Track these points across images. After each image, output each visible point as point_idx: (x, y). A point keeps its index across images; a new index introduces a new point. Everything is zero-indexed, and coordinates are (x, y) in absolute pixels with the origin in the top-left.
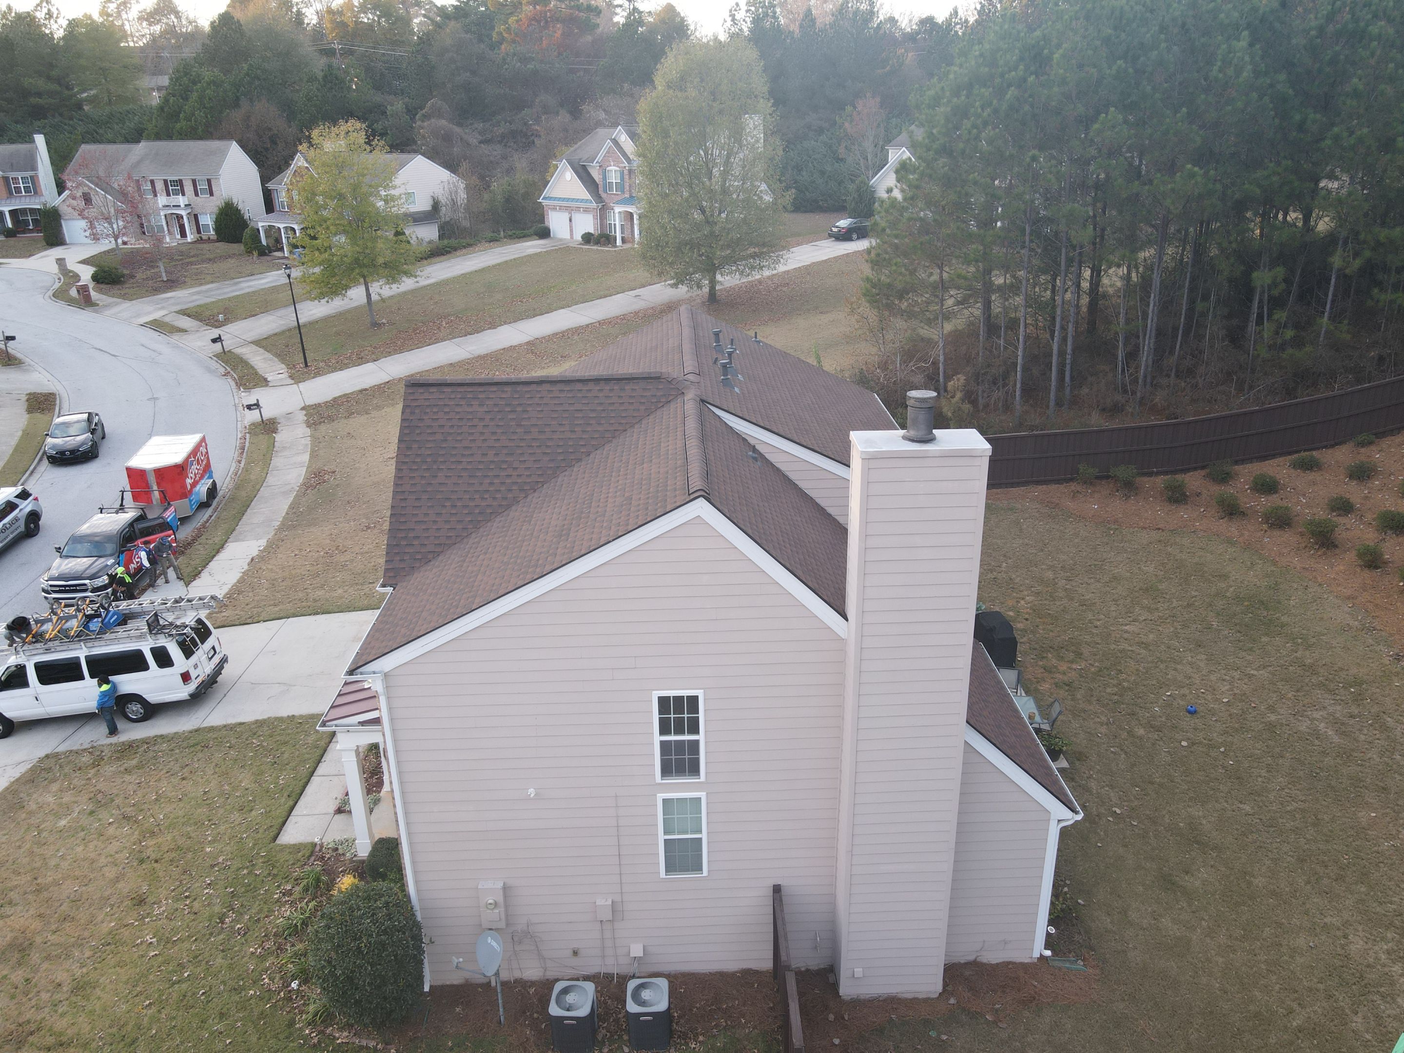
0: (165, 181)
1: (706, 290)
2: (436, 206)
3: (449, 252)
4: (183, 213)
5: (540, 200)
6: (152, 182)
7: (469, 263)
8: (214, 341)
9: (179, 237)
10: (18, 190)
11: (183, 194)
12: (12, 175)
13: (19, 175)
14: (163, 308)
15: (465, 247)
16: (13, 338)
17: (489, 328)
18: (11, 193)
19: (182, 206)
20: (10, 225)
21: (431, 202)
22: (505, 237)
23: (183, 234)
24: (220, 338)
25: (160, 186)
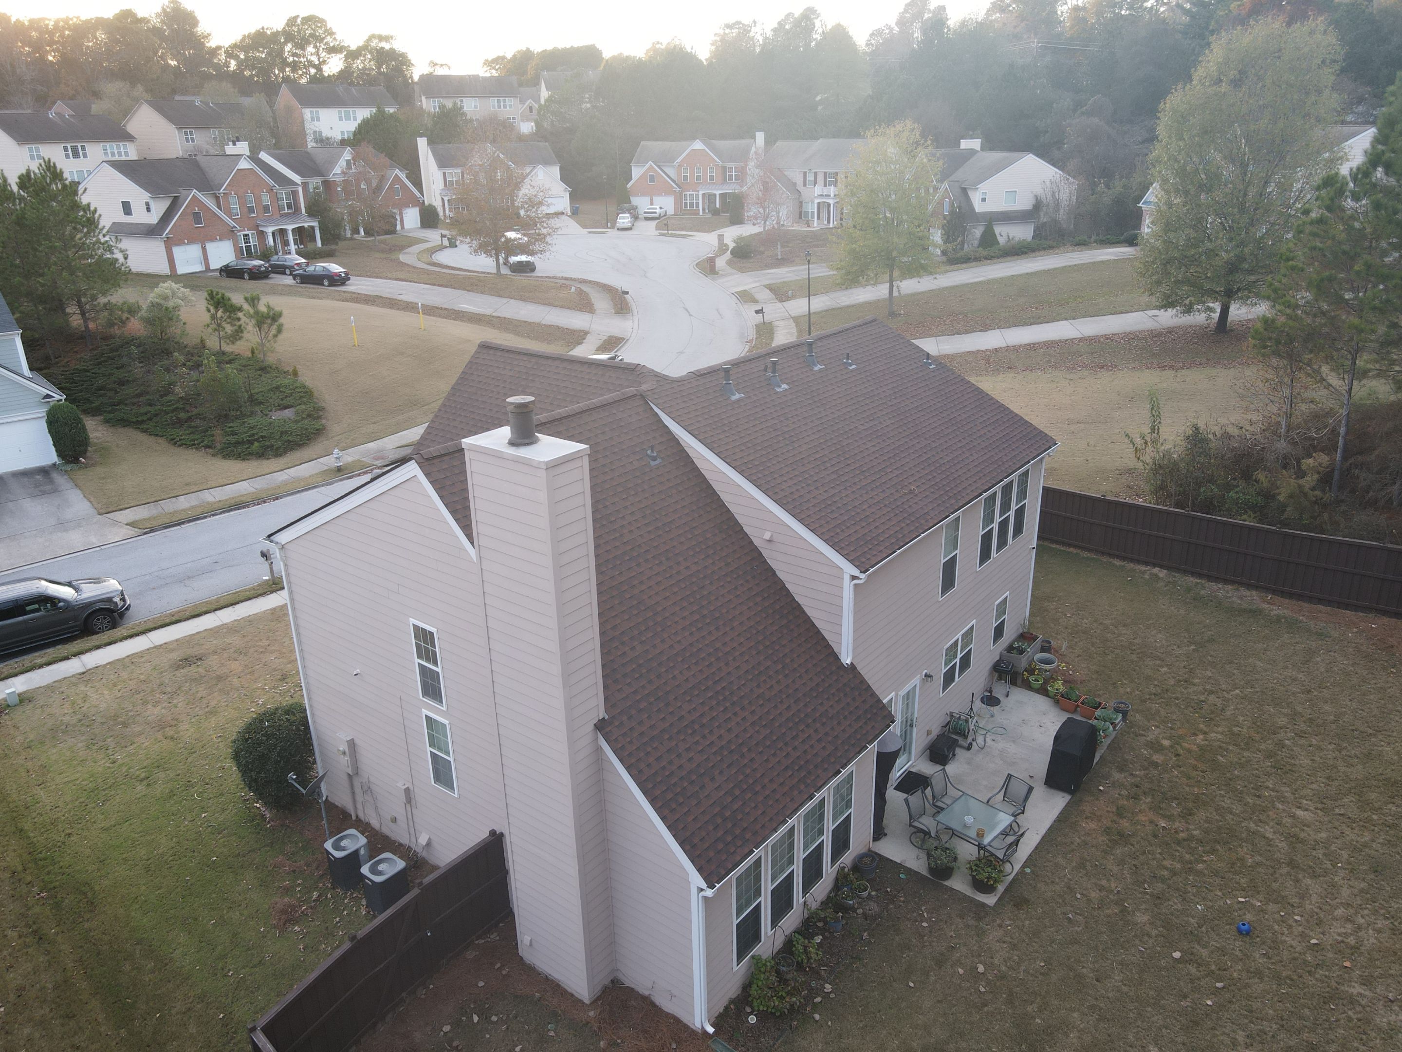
0: (825, 173)
1: (1216, 316)
2: (1038, 205)
3: (1026, 253)
4: (831, 202)
5: (1140, 205)
6: (816, 174)
7: (1030, 265)
8: (757, 312)
9: (826, 222)
10: (731, 177)
11: (835, 186)
12: (728, 165)
13: (733, 165)
14: (756, 282)
15: (1044, 249)
16: (627, 293)
17: (980, 331)
18: (725, 180)
19: (832, 195)
20: (718, 206)
21: (1033, 202)
22: (1095, 242)
23: (829, 222)
24: (762, 310)
25: (821, 178)
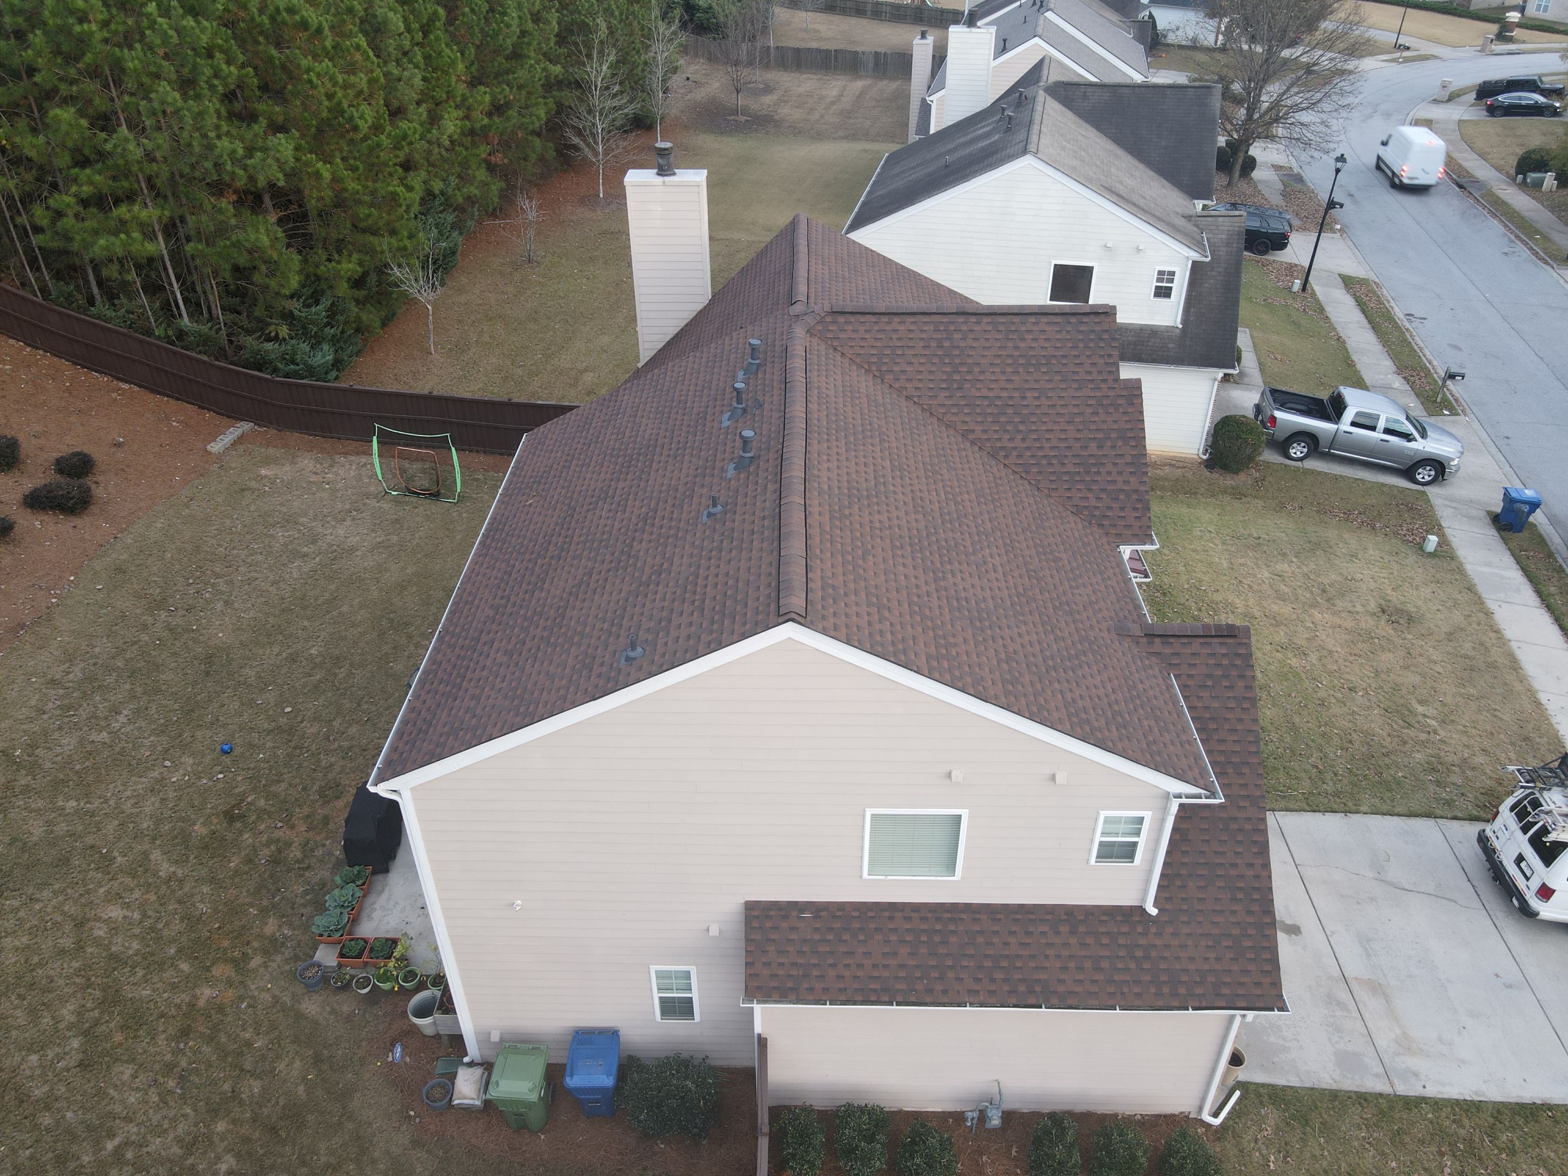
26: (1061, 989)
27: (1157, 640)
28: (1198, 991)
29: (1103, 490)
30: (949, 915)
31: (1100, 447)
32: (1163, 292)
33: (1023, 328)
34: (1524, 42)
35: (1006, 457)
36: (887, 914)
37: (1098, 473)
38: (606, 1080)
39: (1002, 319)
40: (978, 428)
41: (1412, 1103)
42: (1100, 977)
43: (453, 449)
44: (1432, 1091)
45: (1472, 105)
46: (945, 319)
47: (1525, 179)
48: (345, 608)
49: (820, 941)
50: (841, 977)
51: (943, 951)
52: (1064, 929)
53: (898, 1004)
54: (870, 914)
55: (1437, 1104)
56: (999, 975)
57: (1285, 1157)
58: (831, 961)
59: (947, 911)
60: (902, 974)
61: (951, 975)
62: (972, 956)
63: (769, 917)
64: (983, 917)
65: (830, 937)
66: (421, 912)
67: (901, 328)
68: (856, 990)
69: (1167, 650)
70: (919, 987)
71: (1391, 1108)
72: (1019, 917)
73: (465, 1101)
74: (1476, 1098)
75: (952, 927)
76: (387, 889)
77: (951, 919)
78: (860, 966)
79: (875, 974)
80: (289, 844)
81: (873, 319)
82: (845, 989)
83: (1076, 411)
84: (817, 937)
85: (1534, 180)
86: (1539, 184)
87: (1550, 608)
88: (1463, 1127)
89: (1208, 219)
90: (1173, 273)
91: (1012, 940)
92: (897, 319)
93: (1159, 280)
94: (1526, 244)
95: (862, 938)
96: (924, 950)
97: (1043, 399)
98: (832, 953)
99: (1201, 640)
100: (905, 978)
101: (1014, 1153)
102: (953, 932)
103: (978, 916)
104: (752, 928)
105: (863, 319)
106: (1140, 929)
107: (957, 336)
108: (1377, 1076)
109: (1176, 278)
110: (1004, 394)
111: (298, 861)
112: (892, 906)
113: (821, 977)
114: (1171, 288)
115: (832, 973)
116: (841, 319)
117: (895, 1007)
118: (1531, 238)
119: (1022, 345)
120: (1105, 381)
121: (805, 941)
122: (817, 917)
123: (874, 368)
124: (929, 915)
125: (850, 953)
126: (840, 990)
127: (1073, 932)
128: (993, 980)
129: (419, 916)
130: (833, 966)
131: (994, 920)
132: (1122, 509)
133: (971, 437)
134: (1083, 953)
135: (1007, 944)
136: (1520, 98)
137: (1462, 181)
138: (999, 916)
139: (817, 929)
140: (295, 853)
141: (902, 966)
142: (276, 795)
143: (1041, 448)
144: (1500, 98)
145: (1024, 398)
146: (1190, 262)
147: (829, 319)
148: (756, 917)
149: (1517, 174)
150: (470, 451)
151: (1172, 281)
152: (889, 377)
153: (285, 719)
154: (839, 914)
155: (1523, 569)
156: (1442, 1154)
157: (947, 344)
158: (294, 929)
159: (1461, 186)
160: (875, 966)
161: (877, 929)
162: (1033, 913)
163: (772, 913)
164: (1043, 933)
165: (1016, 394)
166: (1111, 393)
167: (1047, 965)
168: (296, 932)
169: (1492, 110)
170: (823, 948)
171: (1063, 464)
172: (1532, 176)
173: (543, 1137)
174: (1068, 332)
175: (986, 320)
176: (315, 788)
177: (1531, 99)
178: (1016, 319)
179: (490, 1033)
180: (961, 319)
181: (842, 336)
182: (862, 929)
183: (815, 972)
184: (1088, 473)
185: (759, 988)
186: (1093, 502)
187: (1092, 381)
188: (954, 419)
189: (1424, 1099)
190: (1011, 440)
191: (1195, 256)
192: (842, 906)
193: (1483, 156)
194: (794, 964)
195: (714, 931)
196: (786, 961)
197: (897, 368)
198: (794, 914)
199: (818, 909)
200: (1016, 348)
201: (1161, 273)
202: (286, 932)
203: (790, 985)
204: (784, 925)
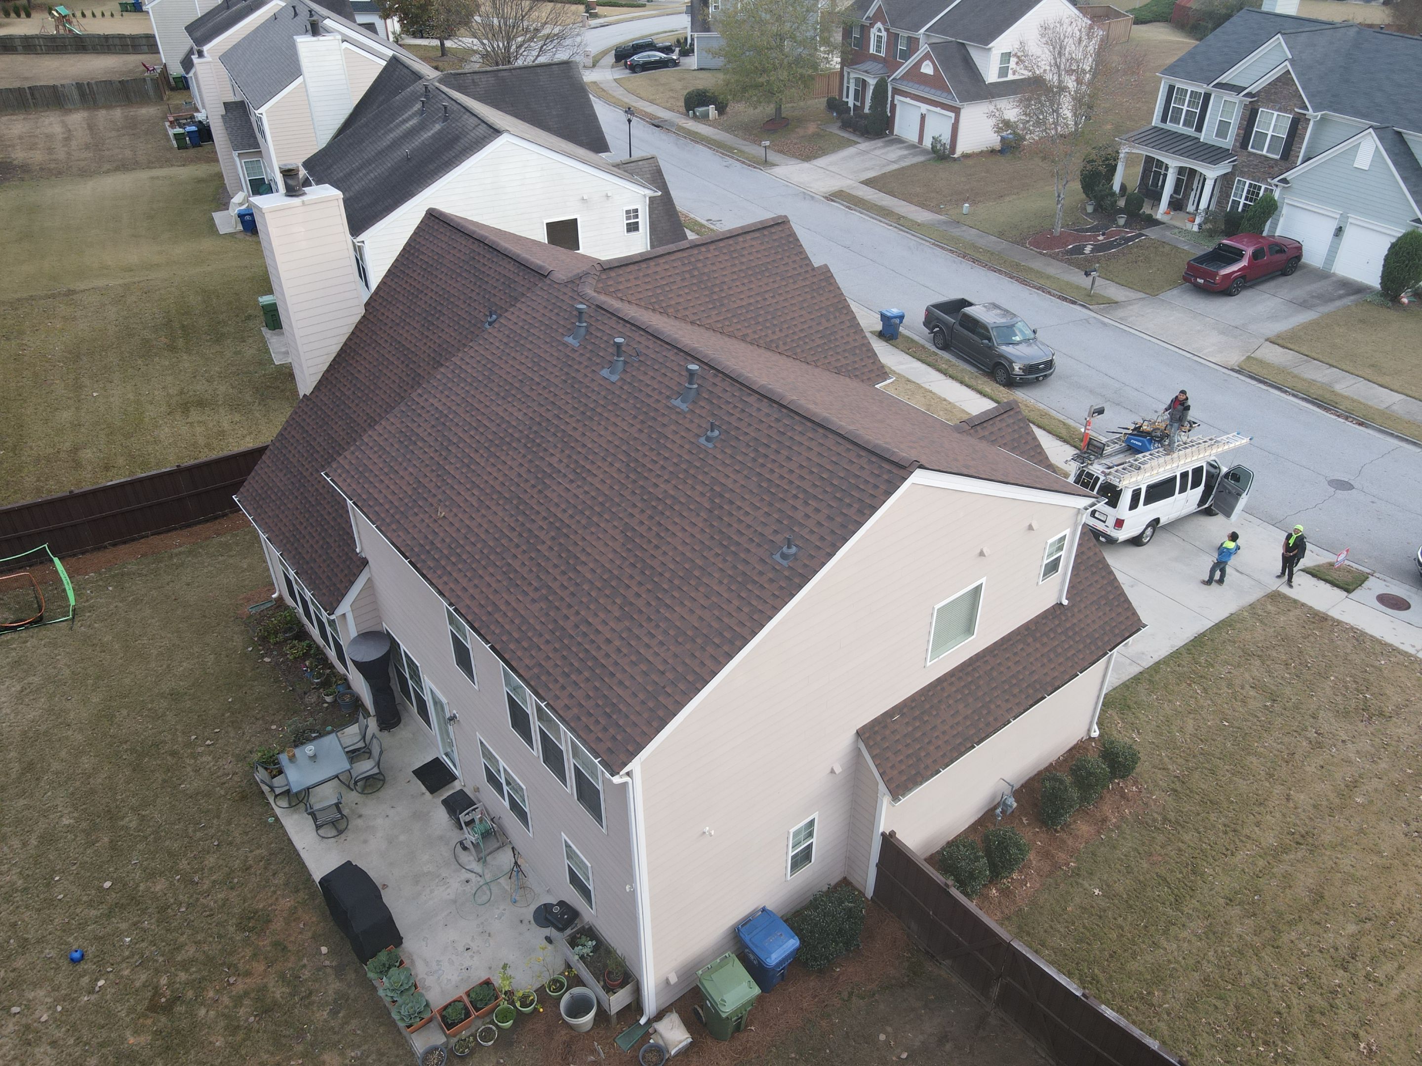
26: (1048, 679)
27: (978, 428)
28: (1106, 639)
29: (844, 351)
30: (971, 668)
31: (828, 320)
32: (633, 227)
33: (738, 247)
34: (605, 16)
35: (777, 347)
36: (939, 688)
37: (836, 339)
38: (793, 943)
39: (721, 244)
40: (749, 331)
41: (1156, 667)
42: (1061, 660)
43: (56, 560)
44: (1156, 658)
45: (613, 67)
46: (685, 254)
47: (694, 113)
48: (56, 766)
49: (914, 730)
50: (938, 748)
51: (980, 694)
52: (1030, 640)
53: (978, 743)
54: (930, 693)
55: (1166, 661)
56: (1016, 691)
57: (1138, 732)
58: (927, 740)
59: (968, 666)
60: (968, 723)
61: (993, 706)
62: (996, 688)
63: (876, 733)
64: (988, 658)
65: (917, 724)
66: (470, 953)
67: (658, 269)
68: (951, 750)
69: (987, 433)
70: (982, 725)
71: (1151, 676)
72: (1005, 646)
73: (681, 1046)
74: (1175, 649)
75: (977, 675)
76: (415, 957)
77: (974, 669)
78: (944, 733)
79: (955, 732)
80: (264, 989)
81: (636, 267)
82: (945, 754)
83: (801, 299)
84: (910, 729)
85: (701, 113)
86: (706, 116)
87: (952, 377)
88: (1183, 666)
89: (632, 164)
90: (636, 211)
91: (1010, 664)
92: (652, 263)
93: (628, 218)
94: (732, 158)
95: (934, 713)
96: (971, 700)
97: (777, 296)
98: (924, 734)
99: (999, 418)
100: (971, 724)
101: (1025, 822)
102: (980, 677)
103: (985, 659)
104: (871, 747)
105: (628, 269)
106: (1064, 618)
107: (700, 265)
108: (1130, 664)
109: (640, 213)
110: (752, 300)
111: (292, 995)
112: (940, 681)
113: (928, 754)
114: (637, 223)
115: (932, 748)
116: (613, 274)
117: (977, 747)
118: (734, 153)
119: (744, 260)
120: (807, 272)
121: (905, 736)
122: (903, 715)
123: (657, 307)
124: (961, 674)
125: (934, 728)
126: (943, 756)
127: (1035, 640)
128: (1014, 696)
129: (472, 957)
130: (930, 742)
131: (994, 656)
132: (862, 360)
133: (748, 339)
134: (1046, 650)
135: (1009, 668)
136: (649, 56)
137: (656, 122)
138: (996, 652)
139: (907, 723)
140: (278, 992)
141: (966, 718)
142: (192, 961)
143: (794, 333)
144: (635, 58)
145: (765, 299)
146: (647, 199)
147: (604, 277)
148: (868, 738)
149: (688, 111)
150: (83, 553)
151: (637, 217)
152: (670, 310)
153: (114, 895)
154: (913, 705)
155: (919, 360)
156: (1190, 685)
157: (696, 273)
158: (359, 1047)
159: (658, 126)
160: (952, 727)
161: (939, 702)
162: (1011, 640)
163: (876, 729)
164: (1022, 649)
165: (759, 298)
166: (815, 280)
167: (1034, 668)
168: (363, 1048)
169: (634, 68)
170: (918, 734)
171: (813, 340)
172: (700, 110)
173: (753, 1028)
174: (767, 242)
175: (712, 247)
176: (232, 929)
177: (655, 56)
178: (731, 242)
179: (667, 979)
180: (695, 251)
181: (621, 287)
182: (932, 707)
183: (923, 754)
184: (830, 341)
185: (898, 786)
186: (844, 362)
187: (799, 274)
188: (731, 329)
189: (1158, 663)
190: (774, 333)
191: (649, 193)
192: (913, 698)
193: (652, 102)
194: (908, 757)
195: (838, 770)
196: (902, 757)
197: (673, 302)
198: (889, 721)
199: (899, 709)
200: (742, 263)
201: (628, 212)
202: (353, 1054)
203: (913, 772)
204: (888, 732)
